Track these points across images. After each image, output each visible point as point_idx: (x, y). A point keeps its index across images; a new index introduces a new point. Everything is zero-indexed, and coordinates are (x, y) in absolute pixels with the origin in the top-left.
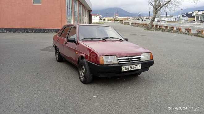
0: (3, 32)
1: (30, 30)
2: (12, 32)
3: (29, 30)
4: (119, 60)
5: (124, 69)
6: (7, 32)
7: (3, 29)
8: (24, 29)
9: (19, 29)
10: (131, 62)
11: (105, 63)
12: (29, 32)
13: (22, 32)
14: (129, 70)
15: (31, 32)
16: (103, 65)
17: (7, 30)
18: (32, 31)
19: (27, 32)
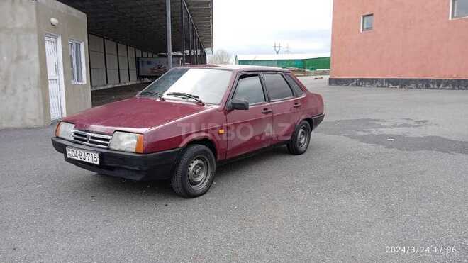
0: (382, 87)
1: (434, 81)
2: (398, 87)
3: (432, 83)
5: (70, 153)
6: (389, 86)
7: (382, 79)
8: (423, 80)
9: (411, 80)
10: (89, 144)
11: (60, 135)
12: (432, 87)
13: (417, 87)
14: (79, 158)
15: (436, 86)
16: (58, 137)
17: (389, 81)
18: (439, 86)
19: (428, 87)
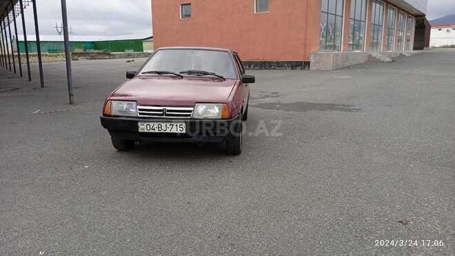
4: (140, 110)
5: (143, 127)
10: (164, 117)
11: (113, 113)
14: (157, 131)
16: (110, 116)
